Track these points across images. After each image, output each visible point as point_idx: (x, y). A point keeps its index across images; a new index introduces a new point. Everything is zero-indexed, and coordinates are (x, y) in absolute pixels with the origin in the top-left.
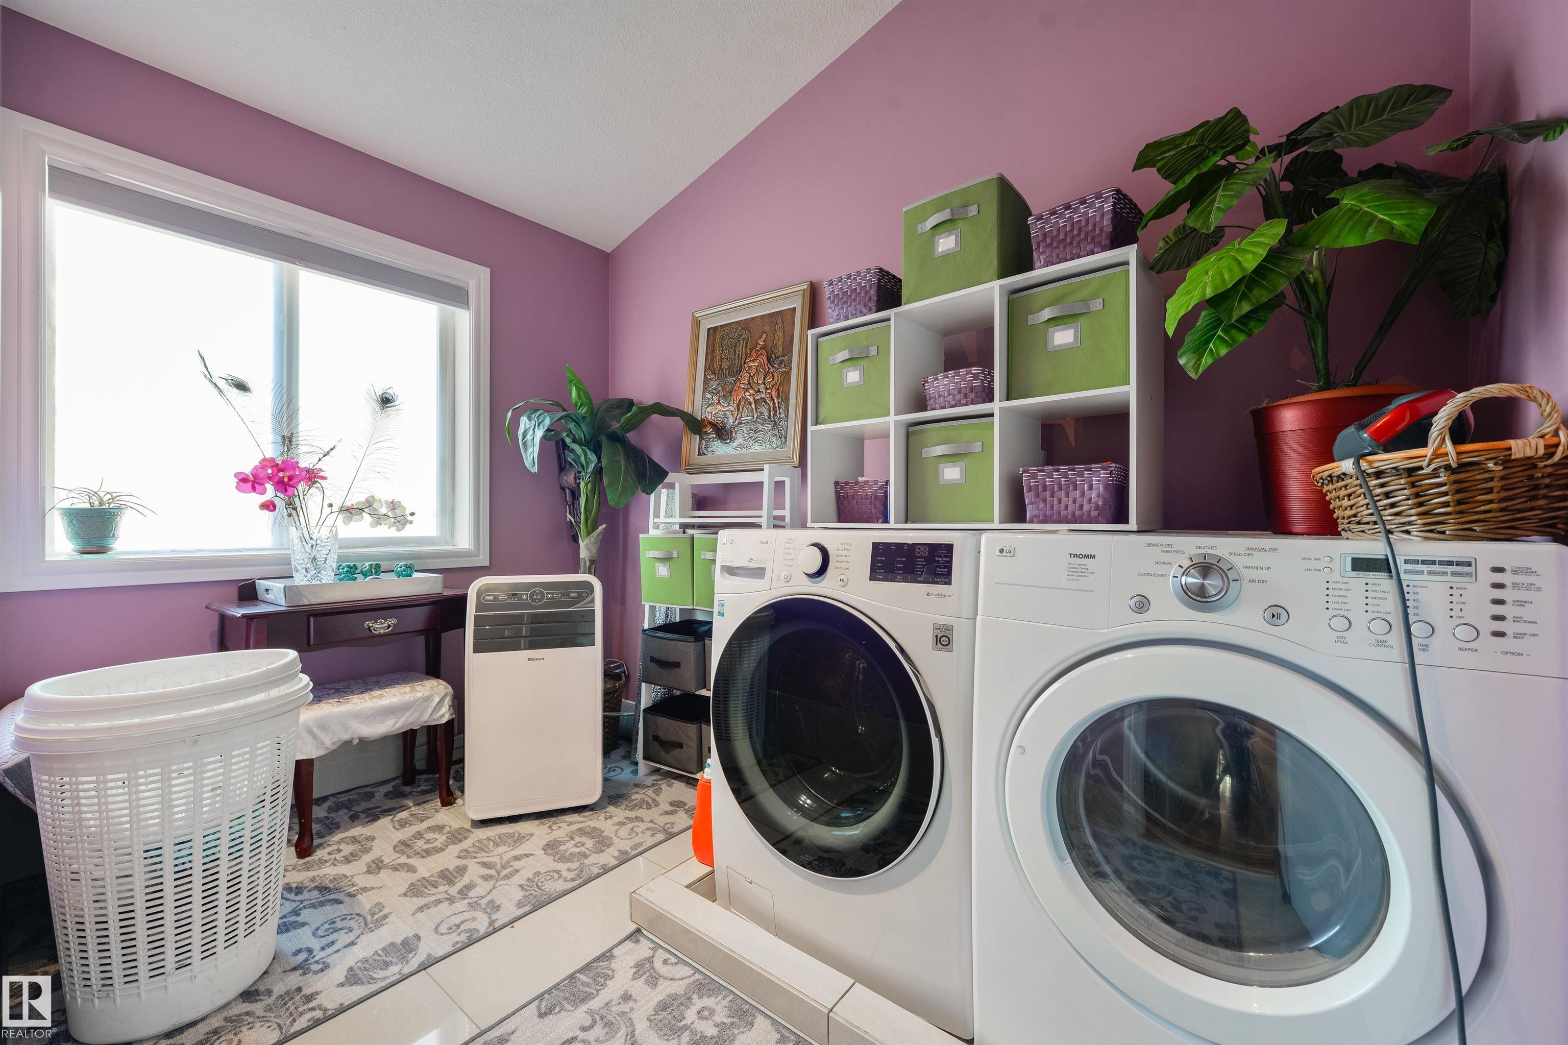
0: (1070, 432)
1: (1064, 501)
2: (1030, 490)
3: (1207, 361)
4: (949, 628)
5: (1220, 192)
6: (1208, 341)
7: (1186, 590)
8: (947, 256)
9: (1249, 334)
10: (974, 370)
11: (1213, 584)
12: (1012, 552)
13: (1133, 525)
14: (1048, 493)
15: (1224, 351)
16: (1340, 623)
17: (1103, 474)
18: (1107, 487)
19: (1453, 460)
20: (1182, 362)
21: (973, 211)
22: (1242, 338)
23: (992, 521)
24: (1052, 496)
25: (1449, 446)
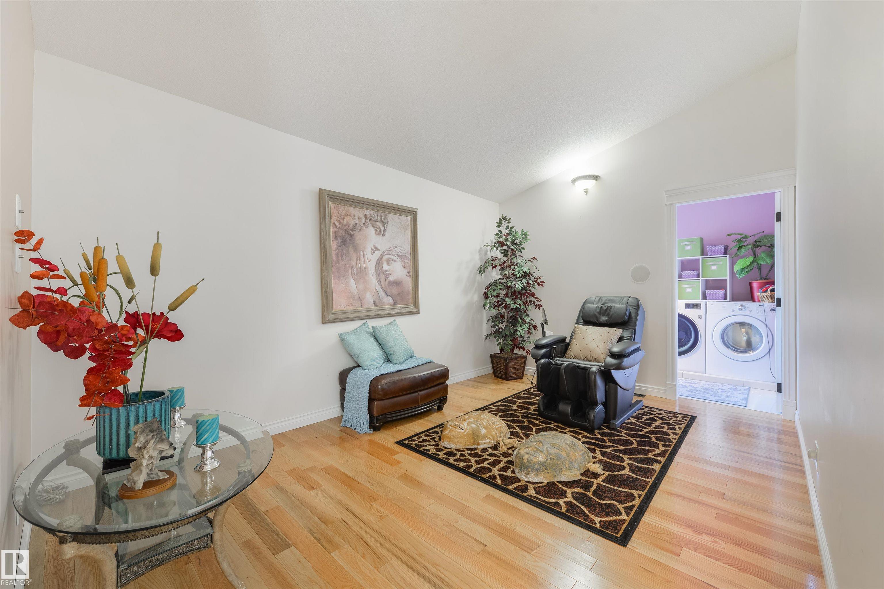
0: (711, 282)
1: (715, 296)
2: (708, 294)
3: (741, 277)
4: (701, 316)
5: (743, 249)
6: (741, 273)
7: (740, 309)
8: (688, 250)
9: (748, 274)
10: (695, 271)
11: (742, 308)
12: (713, 305)
13: (728, 300)
14: (711, 295)
15: (744, 276)
16: (758, 312)
17: (723, 292)
18: (723, 294)
19: (770, 294)
20: (737, 276)
21: (694, 243)
22: (747, 274)
23: (700, 299)
24: (712, 295)
25: (770, 293)
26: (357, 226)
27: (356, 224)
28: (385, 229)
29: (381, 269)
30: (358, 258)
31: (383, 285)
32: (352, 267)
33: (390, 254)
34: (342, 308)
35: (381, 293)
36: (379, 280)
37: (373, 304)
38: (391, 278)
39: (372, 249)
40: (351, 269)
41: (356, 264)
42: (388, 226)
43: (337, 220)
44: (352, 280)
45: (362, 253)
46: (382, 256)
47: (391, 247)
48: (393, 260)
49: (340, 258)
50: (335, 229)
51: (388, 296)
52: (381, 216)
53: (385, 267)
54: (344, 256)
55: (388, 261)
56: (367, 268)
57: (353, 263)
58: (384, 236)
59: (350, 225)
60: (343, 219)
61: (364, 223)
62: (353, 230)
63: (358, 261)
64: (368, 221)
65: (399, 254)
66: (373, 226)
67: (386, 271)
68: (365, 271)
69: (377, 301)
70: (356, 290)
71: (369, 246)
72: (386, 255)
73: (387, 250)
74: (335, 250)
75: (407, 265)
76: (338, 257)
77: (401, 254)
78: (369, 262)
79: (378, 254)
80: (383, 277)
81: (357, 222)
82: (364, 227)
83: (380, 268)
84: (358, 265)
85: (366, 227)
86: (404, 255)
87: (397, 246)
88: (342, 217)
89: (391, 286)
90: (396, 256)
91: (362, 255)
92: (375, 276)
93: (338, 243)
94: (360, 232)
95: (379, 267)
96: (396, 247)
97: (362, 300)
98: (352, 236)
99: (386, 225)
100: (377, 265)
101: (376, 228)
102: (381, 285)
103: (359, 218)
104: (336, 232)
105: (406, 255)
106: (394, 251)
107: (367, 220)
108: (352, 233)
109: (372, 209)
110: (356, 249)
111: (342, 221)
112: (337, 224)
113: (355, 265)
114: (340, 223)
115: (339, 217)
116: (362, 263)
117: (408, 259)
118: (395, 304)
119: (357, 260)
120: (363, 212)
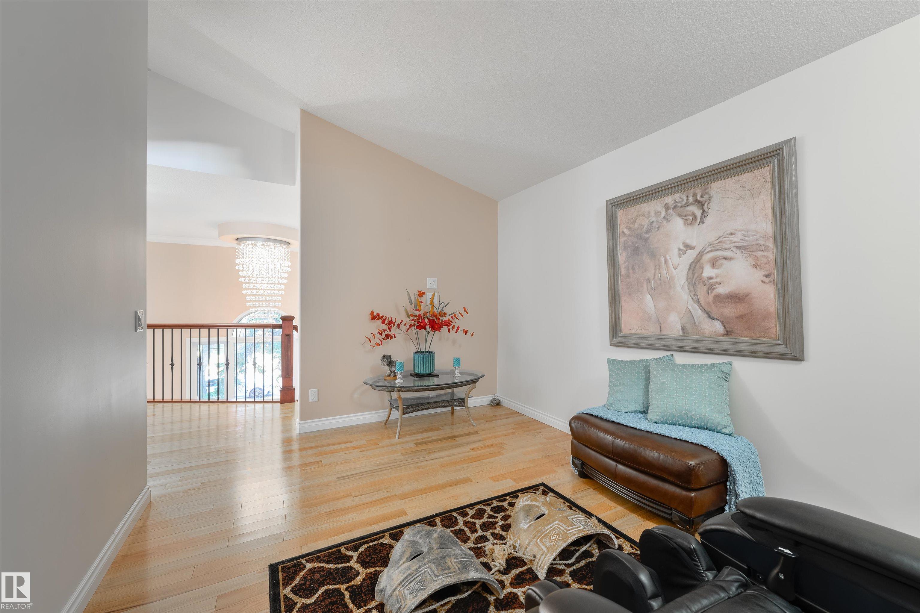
26: (654, 224)
27: (652, 222)
28: (704, 211)
29: (698, 277)
30: (658, 267)
31: (702, 302)
32: (649, 279)
33: (718, 250)
34: (633, 331)
35: (698, 313)
36: (694, 295)
37: (681, 331)
38: (721, 290)
39: (679, 250)
40: (647, 283)
41: (655, 275)
42: (711, 206)
43: (626, 227)
44: (649, 297)
45: (662, 259)
46: (700, 255)
47: (720, 237)
48: (725, 258)
49: (631, 271)
50: (625, 239)
51: (713, 319)
52: (695, 195)
53: (708, 272)
54: (636, 268)
55: (714, 263)
56: (672, 278)
57: (650, 275)
58: (703, 223)
59: (643, 227)
60: (634, 223)
61: (664, 217)
62: (647, 232)
63: (657, 271)
64: (671, 211)
65: (739, 244)
66: (680, 215)
67: (711, 278)
68: (669, 283)
69: (688, 326)
70: (654, 309)
71: (675, 246)
72: (708, 252)
73: (711, 244)
74: (625, 263)
75: (764, 260)
76: (628, 269)
77: (744, 244)
78: (675, 269)
79: (691, 255)
80: (702, 291)
81: (653, 219)
82: (665, 222)
83: (696, 275)
84: (656, 277)
85: (668, 221)
86: (755, 243)
87: (733, 231)
88: (632, 221)
89: (720, 302)
90: (734, 249)
91: (663, 261)
92: (687, 288)
93: (628, 253)
94: (658, 232)
95: (694, 274)
96: (732, 234)
97: (662, 322)
98: (646, 240)
99: (706, 205)
100: (691, 271)
101: (686, 215)
102: (698, 302)
103: (657, 213)
104: (625, 242)
105: (759, 242)
106: (729, 242)
107: (668, 211)
108: (647, 236)
109: (677, 192)
110: (653, 255)
111: (632, 226)
112: (626, 231)
113: (653, 276)
114: (630, 229)
115: (628, 223)
116: (664, 271)
117: (766, 249)
118: (728, 333)
119: (655, 269)
120: (662, 202)
